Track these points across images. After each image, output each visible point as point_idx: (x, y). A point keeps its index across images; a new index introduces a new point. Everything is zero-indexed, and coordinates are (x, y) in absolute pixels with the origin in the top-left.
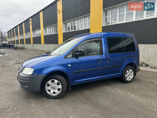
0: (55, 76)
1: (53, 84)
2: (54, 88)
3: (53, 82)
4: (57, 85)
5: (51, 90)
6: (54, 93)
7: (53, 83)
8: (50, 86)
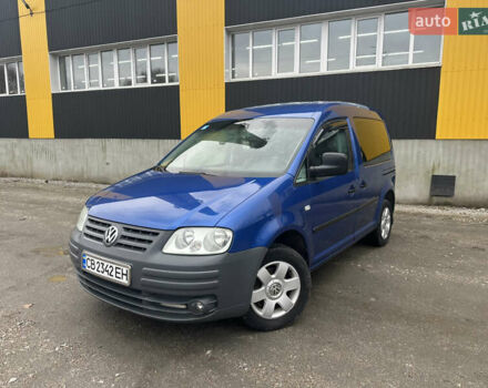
1: (273, 276)
4: (285, 280)
5: (267, 301)
7: (272, 273)
8: (263, 288)
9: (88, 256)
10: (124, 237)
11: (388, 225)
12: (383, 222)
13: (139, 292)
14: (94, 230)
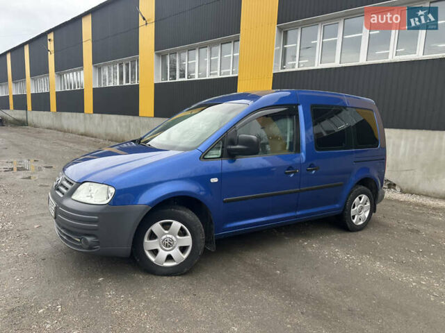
0: (173, 210)
1: (166, 232)
2: (169, 244)
3: (166, 226)
4: (178, 237)
5: (161, 251)
6: (169, 258)
7: (166, 229)
8: (157, 240)
12: (356, 208)
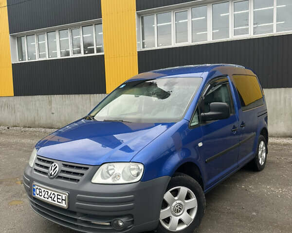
1: (176, 198)
4: (186, 201)
5: (172, 217)
6: (180, 222)
8: (168, 208)
9: (37, 186)
10: (63, 171)
11: (264, 155)
12: (260, 152)
13: (75, 213)
14: (41, 166)
